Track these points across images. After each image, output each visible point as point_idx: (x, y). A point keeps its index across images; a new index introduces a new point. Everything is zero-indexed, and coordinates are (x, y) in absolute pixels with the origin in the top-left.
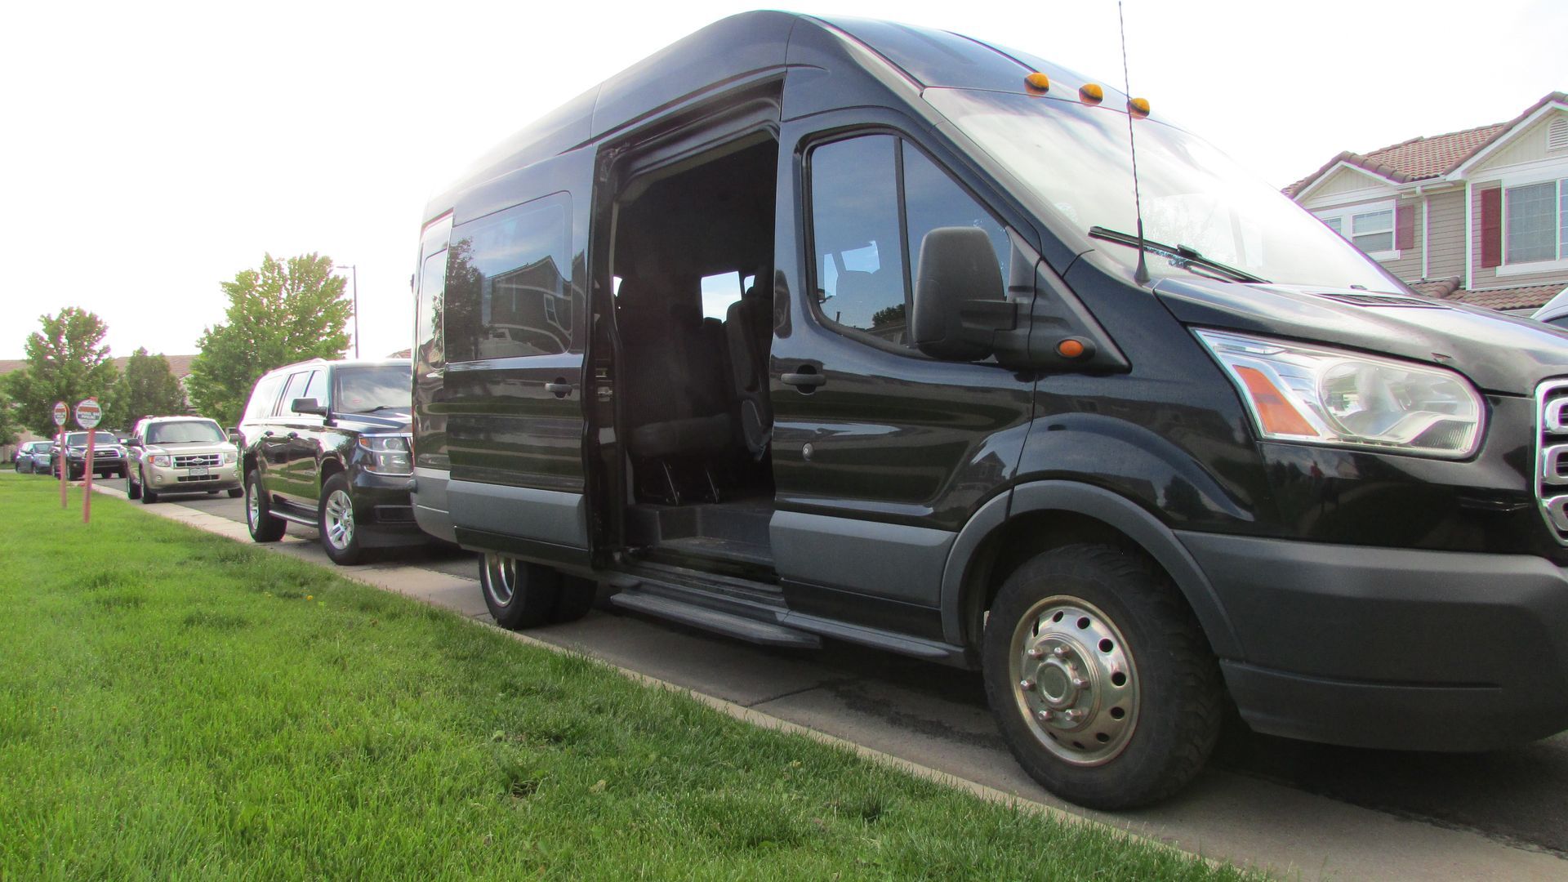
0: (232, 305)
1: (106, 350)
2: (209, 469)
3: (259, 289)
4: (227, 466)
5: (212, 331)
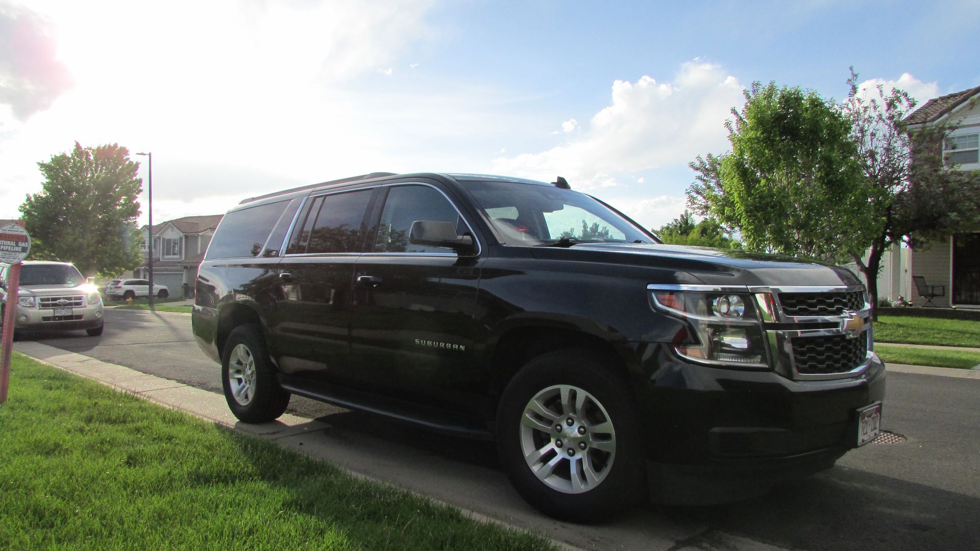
0: (48, 180)
2: (74, 309)
3: (70, 170)
4: (90, 307)
5: (33, 199)
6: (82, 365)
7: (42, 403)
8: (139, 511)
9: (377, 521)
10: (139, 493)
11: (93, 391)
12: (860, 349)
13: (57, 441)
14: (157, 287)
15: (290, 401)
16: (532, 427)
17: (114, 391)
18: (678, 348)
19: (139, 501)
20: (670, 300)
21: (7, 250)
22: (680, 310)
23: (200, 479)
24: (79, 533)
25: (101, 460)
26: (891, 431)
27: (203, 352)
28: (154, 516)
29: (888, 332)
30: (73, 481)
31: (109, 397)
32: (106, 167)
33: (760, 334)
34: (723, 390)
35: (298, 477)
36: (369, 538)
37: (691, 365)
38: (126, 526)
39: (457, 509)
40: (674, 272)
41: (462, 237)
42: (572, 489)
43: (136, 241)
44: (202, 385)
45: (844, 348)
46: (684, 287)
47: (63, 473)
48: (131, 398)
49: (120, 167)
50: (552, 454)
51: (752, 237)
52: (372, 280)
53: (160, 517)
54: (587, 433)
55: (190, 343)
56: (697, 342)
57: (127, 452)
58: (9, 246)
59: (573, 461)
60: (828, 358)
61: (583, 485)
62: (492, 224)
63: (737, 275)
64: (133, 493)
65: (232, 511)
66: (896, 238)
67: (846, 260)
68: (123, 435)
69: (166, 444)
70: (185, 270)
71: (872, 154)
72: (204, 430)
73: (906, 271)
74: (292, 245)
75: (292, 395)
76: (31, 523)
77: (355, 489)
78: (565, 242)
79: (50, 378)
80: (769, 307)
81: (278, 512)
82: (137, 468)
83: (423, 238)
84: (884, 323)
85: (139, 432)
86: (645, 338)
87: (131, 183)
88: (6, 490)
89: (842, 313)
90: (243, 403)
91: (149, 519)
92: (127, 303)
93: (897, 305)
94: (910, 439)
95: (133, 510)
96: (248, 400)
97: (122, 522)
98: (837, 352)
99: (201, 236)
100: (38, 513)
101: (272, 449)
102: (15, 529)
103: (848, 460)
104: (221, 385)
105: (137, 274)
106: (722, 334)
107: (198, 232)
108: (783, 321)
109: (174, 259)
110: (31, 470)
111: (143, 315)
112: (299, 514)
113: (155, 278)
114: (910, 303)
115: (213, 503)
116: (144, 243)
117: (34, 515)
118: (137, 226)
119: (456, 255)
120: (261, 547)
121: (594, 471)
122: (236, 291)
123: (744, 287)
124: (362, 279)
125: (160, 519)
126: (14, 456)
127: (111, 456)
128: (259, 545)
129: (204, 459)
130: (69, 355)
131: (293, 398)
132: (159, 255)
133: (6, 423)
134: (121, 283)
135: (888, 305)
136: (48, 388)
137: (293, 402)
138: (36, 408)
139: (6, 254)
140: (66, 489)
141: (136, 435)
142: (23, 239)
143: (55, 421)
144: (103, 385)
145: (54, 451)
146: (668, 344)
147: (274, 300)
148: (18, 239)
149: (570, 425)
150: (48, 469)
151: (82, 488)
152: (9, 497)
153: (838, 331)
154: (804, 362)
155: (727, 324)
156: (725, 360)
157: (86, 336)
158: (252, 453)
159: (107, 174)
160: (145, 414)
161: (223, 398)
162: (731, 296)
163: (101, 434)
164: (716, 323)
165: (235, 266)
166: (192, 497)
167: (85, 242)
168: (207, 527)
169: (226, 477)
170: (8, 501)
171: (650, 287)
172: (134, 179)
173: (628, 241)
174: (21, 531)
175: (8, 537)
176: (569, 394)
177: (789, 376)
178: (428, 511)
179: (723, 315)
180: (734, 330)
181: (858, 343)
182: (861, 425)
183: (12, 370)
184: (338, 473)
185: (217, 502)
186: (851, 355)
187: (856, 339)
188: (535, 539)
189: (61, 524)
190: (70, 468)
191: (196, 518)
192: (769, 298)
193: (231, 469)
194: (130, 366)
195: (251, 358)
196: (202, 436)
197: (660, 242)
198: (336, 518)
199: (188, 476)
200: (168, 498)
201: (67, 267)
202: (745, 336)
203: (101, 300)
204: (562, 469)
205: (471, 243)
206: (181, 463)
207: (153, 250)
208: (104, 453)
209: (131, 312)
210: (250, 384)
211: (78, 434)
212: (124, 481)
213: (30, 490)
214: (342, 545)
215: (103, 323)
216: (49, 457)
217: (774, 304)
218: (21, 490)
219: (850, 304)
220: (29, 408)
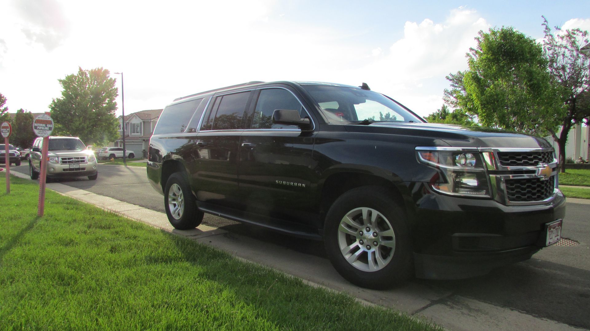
0: (64, 90)
1: (6, 109)
2: (80, 164)
3: (77, 83)
4: (89, 163)
5: (56, 101)
6: (86, 196)
7: (63, 217)
8: (117, 277)
9: (253, 285)
10: (118, 267)
11: (92, 211)
12: (550, 187)
13: (72, 238)
14: (128, 152)
15: (204, 217)
16: (346, 232)
17: (104, 211)
18: (434, 185)
19: (117, 272)
20: (429, 156)
21: (41, 129)
22: (435, 162)
23: (152, 260)
24: (84, 289)
25: (96, 249)
26: (569, 238)
27: (154, 189)
28: (126, 280)
29: (571, 179)
30: (80, 260)
31: (101, 214)
32: (98, 82)
33: (485, 177)
34: (463, 211)
35: (208, 260)
36: (248, 295)
37: (442, 196)
38: (110, 285)
39: (300, 280)
40: (433, 140)
41: (303, 119)
42: (369, 269)
43: (115, 125)
44: (153, 208)
45: (539, 186)
46: (439, 148)
47: (75, 256)
48: (113, 215)
49: (105, 81)
50: (357, 248)
51: (485, 120)
52: (250, 145)
53: (129, 281)
54: (378, 236)
55: (147, 184)
56: (446, 182)
57: (111, 245)
58: (42, 127)
59: (370, 252)
60: (529, 192)
61: (376, 267)
62: (322, 112)
63: (471, 141)
64: (114, 267)
65: (170, 278)
66: (579, 121)
67: (546, 135)
68: (109, 235)
69: (133, 240)
70: (143, 142)
71: (563, 68)
72: (154, 233)
73: (585, 141)
74: (204, 125)
75: (205, 214)
76: (57, 283)
77: (241, 267)
78: (366, 122)
79: (67, 203)
80: (491, 161)
81: (196, 279)
82: (116, 254)
83: (280, 120)
84: (569, 174)
85: (117, 233)
86: (414, 179)
87: (111, 91)
88: (44, 265)
89: (538, 164)
90: (177, 218)
91: (123, 282)
92: (111, 161)
93: (578, 163)
94: (582, 243)
95: (114, 277)
96: (180, 216)
97: (108, 283)
98: (534, 189)
99: (153, 121)
100: (61, 278)
101: (193, 244)
102: (49, 286)
103: (540, 255)
104: (164, 208)
105: (116, 144)
106: (461, 177)
107: (151, 119)
108: (500, 169)
109: (137, 135)
110: (57, 254)
111: (120, 168)
112: (208, 281)
113: (126, 146)
114: (586, 161)
115: (159, 273)
116: (120, 126)
117: (59, 278)
118: (116, 116)
119: (300, 130)
120: (186, 298)
121: (382, 258)
122: (172, 153)
123: (476, 148)
124: (244, 144)
125: (129, 282)
126: (48, 246)
127: (102, 247)
128: (185, 297)
129: (154, 249)
130: (78, 191)
131: (206, 216)
132: (129, 133)
133: (43, 228)
134: (107, 150)
135: (572, 162)
136: (66, 209)
137: (206, 218)
138: (60, 220)
139: (41, 131)
140: (77, 264)
141: (116, 235)
142: (50, 122)
143: (70, 227)
144: (98, 207)
145: (70, 244)
146: (428, 183)
147: (193, 158)
148: (46, 122)
149: (368, 231)
150: (67, 253)
151: (86, 264)
152: (45, 268)
153: (536, 175)
154: (513, 195)
155: (465, 171)
156: (463, 193)
157: (88, 180)
158: (182, 246)
159: (97, 85)
160: (121, 224)
161: (165, 215)
162: (468, 154)
163: (96, 235)
164: (457, 170)
165: (172, 138)
166: (147, 270)
167: (86, 125)
168: (155, 287)
169: (166, 259)
170: (45, 271)
171: (417, 148)
172: (113, 88)
173: (405, 122)
174: (52, 287)
175: (45, 290)
176: (368, 213)
177: (504, 203)
178: (283, 280)
179: (462, 165)
180: (468, 174)
181: (548, 184)
182: (548, 233)
183: (46, 199)
184: (231, 258)
185: (161, 273)
186: (543, 191)
187: (547, 181)
188: (346, 297)
189: (74, 283)
190: (79, 253)
191: (150, 281)
192: (491, 155)
193: (169, 254)
194: (113, 197)
195: (181, 192)
196: (152, 236)
197: (425, 122)
198: (229, 283)
199: (145, 258)
200: (134, 270)
201: (76, 140)
202: (476, 178)
203: (96, 159)
204: (363, 257)
205: (309, 123)
206: (141, 251)
207: (125, 130)
208: (98, 245)
209: (113, 166)
210: (180, 207)
211: (83, 234)
212: (109, 261)
213: (56, 265)
214: (232, 298)
215: (97, 172)
216: (67, 247)
217: (495, 159)
218: (51, 265)
219: (543, 160)
220: (56, 219)
